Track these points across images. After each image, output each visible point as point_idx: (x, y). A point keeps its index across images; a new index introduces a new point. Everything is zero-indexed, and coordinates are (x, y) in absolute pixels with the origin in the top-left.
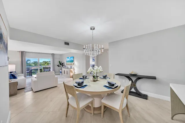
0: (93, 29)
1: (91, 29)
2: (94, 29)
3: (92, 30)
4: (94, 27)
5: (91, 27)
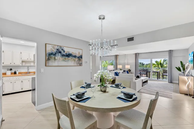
0: (102, 18)
1: (100, 18)
2: (104, 18)
3: (100, 21)
4: (104, 16)
5: (100, 16)
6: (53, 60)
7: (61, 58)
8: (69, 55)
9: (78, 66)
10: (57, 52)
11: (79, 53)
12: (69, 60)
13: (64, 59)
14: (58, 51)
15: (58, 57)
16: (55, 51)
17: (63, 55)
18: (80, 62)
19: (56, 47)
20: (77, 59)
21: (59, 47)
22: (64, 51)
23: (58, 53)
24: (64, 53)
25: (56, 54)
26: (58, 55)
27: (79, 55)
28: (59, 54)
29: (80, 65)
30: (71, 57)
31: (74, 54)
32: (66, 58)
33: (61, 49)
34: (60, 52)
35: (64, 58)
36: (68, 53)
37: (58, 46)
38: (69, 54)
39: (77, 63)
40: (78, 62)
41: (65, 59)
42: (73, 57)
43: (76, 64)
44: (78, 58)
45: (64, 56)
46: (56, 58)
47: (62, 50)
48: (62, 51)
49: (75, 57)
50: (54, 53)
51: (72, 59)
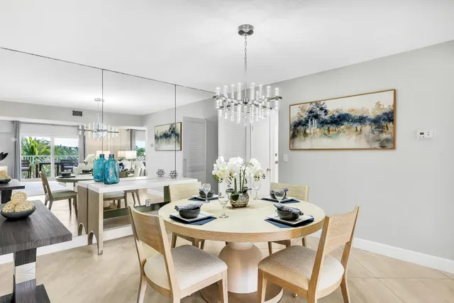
0: (246, 31)
6: (303, 138)
7: (318, 129)
8: (339, 120)
9: (375, 149)
10: (309, 117)
11: (378, 104)
12: (339, 132)
13: (326, 132)
14: (311, 115)
15: (313, 128)
16: (305, 116)
17: (323, 123)
18: (384, 136)
19: (308, 107)
20: (367, 128)
21: (314, 104)
22: (326, 111)
23: (311, 120)
24: (327, 117)
25: (307, 121)
26: (312, 124)
27: (379, 113)
28: (315, 121)
29: (383, 147)
30: (346, 123)
31: (357, 114)
32: (332, 128)
33: (318, 109)
34: (316, 117)
35: (327, 128)
36: (337, 115)
37: (311, 103)
38: (339, 117)
39: (368, 142)
40: (371, 135)
41: (329, 131)
42: (354, 121)
43: (364, 144)
44: (376, 121)
45: (327, 123)
46: (308, 131)
47: (321, 109)
48: (322, 113)
49: (362, 120)
50: (304, 120)
51: (348, 128)
